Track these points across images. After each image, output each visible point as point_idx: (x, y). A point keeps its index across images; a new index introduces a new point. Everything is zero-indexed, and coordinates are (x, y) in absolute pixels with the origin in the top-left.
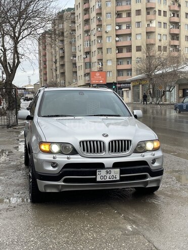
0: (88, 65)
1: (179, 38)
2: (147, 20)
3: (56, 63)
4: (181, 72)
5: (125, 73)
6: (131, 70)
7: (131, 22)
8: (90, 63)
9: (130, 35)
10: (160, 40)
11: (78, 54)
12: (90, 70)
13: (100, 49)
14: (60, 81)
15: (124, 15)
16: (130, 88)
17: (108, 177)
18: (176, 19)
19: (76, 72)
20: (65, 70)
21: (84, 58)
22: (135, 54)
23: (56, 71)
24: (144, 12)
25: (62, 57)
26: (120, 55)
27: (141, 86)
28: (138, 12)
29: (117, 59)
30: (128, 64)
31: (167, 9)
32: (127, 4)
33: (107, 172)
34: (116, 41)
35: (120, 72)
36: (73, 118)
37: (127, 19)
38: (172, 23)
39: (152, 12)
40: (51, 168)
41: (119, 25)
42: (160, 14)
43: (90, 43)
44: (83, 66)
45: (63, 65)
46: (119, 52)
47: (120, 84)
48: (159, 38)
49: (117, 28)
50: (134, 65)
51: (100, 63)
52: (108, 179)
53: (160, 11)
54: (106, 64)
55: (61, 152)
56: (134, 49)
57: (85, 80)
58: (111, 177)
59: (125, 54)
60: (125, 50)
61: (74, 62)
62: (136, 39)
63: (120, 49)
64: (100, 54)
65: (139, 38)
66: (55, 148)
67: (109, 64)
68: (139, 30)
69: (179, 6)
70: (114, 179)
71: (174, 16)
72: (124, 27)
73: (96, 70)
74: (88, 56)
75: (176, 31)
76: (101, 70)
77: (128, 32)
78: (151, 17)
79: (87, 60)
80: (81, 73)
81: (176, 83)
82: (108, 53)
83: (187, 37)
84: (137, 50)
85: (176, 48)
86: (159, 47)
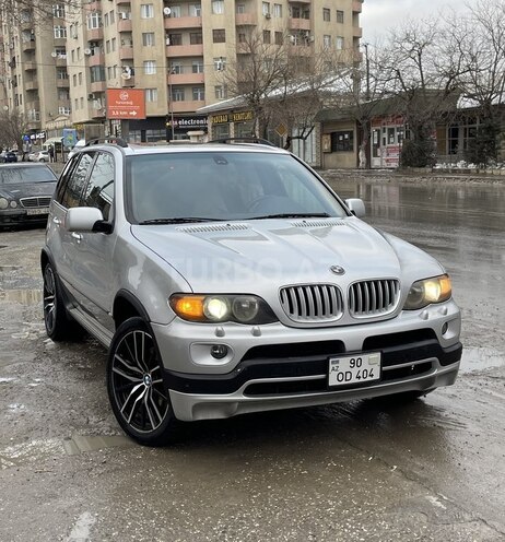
0: (98, 72)
1: (311, 14)
3: (13, 64)
4: (329, 94)
5: (188, 94)
6: (202, 86)
8: (102, 68)
9: (198, 2)
10: (268, 18)
11: (71, 45)
12: (104, 86)
13: (127, 33)
14: (26, 110)
16: (206, 130)
17: (354, 376)
19: (67, 90)
20: (36, 84)
21: (87, 56)
22: (211, 50)
23: (15, 85)
25: (30, 53)
26: (176, 51)
27: (232, 124)
29: (170, 59)
30: (195, 71)
33: (353, 363)
34: (165, 17)
35: (175, 91)
36: (224, 224)
40: (210, 361)
43: (100, 19)
44: (84, 75)
45: (32, 73)
46: (171, 44)
47: (178, 118)
48: (265, 12)
50: (211, 77)
51: (128, 69)
52: (354, 380)
54: (143, 73)
55: (231, 318)
56: (207, 36)
57: (91, 109)
58: (361, 375)
59: (186, 48)
60: (186, 39)
61: (59, 64)
62: (213, 12)
63: (174, 36)
64: (128, 45)
65: (218, 10)
66: (218, 309)
67: (151, 70)
70: (369, 379)
73: (119, 86)
74: (96, 50)
76: (129, 85)
79: (95, 61)
80: (79, 91)
81: (316, 119)
82: (145, 44)
83: (327, 11)
84: (216, 40)
85: (303, 36)
86: (266, 33)
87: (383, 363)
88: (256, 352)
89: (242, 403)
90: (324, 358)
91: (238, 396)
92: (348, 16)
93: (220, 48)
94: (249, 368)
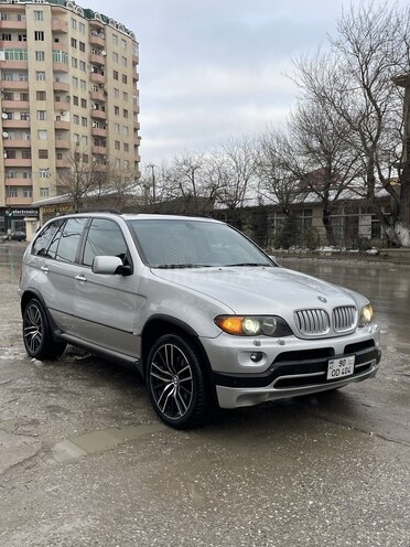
1: (107, 144)
2: (55, 110)
5: (20, 192)
6: (30, 187)
7: (28, 109)
9: (28, 130)
10: (78, 144)
15: (17, 97)
16: (38, 217)
17: (341, 372)
18: (100, 114)
22: (36, 162)
24: (50, 96)
26: (11, 162)
28: (41, 95)
29: (6, 168)
30: (25, 177)
31: (86, 96)
32: (21, 80)
33: (341, 363)
34: (4, 138)
35: (10, 190)
37: (23, 105)
38: (95, 119)
39: (63, 98)
41: (9, 113)
42: (76, 103)
46: (8, 157)
48: (76, 140)
49: (5, 116)
50: (38, 182)
52: (341, 375)
53: (76, 98)
55: (262, 333)
56: (35, 154)
58: (344, 371)
59: (19, 161)
60: (19, 154)
62: (39, 138)
63: (10, 152)
65: (43, 136)
68: (43, 125)
69: (106, 94)
70: (348, 374)
71: (97, 108)
72: (17, 116)
75: (101, 133)
77: (23, 124)
78: (62, 104)
83: (118, 143)
84: (41, 157)
85: (102, 158)
86: (77, 155)
87: (356, 363)
88: (283, 356)
89: (271, 394)
90: (325, 360)
91: (270, 389)
92: (131, 147)
93: (44, 163)
94: (280, 368)
